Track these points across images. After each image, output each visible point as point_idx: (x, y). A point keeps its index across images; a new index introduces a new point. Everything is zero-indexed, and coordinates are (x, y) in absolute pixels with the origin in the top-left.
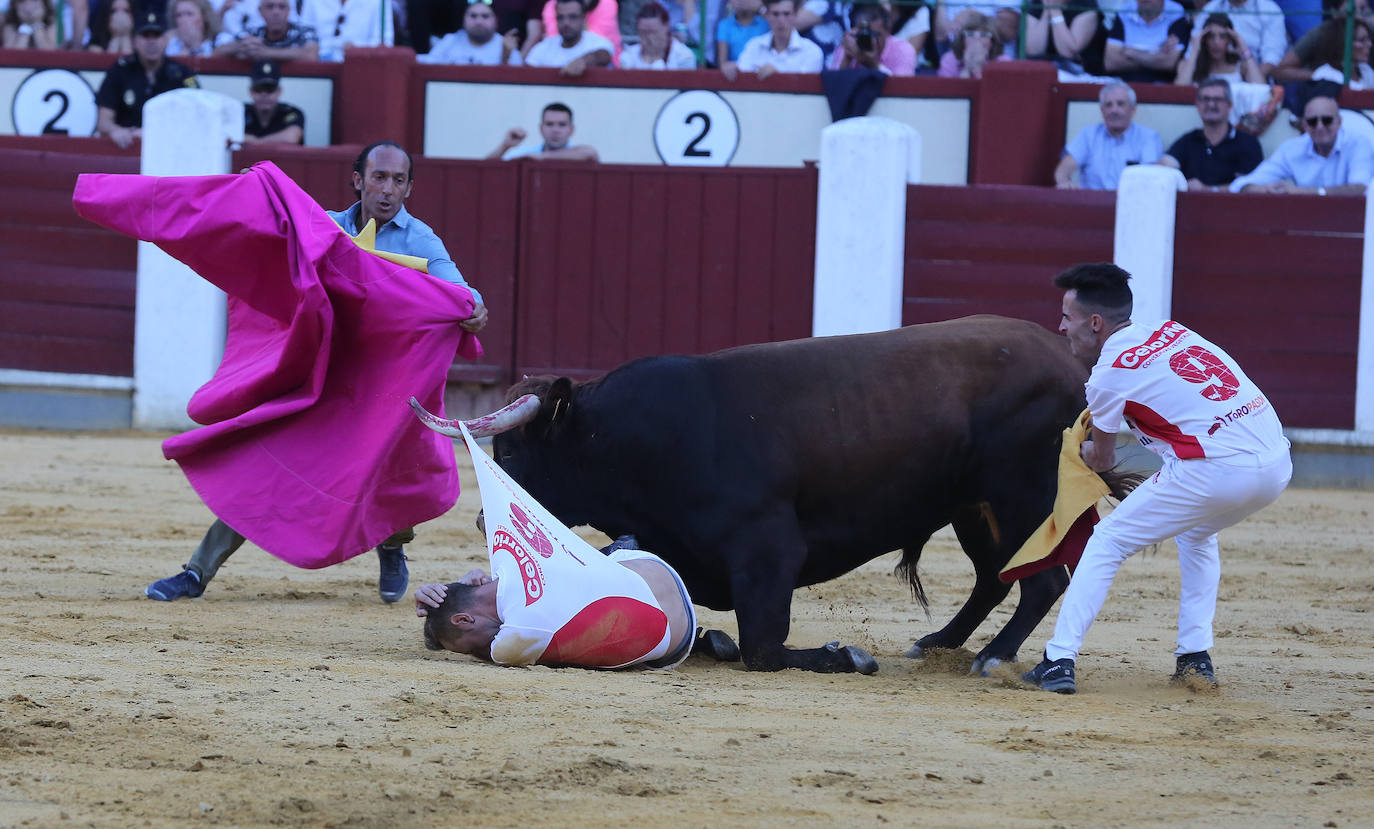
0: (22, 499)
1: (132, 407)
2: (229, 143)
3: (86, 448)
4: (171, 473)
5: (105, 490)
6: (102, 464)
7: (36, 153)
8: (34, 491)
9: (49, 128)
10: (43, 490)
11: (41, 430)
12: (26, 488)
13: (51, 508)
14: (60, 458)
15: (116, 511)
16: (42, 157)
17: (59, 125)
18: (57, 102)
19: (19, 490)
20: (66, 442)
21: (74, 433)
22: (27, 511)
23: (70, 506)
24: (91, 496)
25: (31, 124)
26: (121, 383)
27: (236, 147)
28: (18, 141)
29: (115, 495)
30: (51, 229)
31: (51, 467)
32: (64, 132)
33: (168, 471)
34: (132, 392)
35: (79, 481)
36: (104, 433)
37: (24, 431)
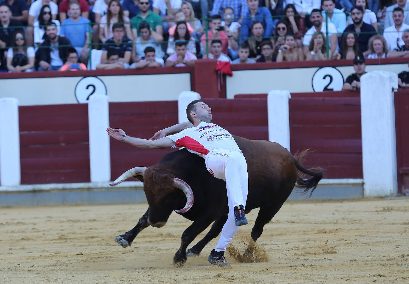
0: (322, 227)
1: (363, 190)
2: (393, 89)
3: (346, 206)
4: (378, 214)
5: (353, 221)
6: (352, 212)
7: (321, 98)
8: (327, 223)
9: (326, 89)
10: (330, 223)
11: (330, 200)
12: (324, 223)
13: (333, 229)
14: (336, 210)
15: (357, 229)
16: (324, 100)
17: (329, 87)
18: (328, 79)
19: (321, 223)
20: (339, 204)
21: (342, 201)
22: (324, 231)
23: (340, 228)
24: (348, 224)
25: (319, 88)
26: (358, 181)
27: (396, 90)
28: (315, 94)
29: (357, 223)
30: (328, 126)
31: (333, 214)
32: (332, 90)
33: (377, 213)
34: (363, 184)
35: (343, 219)
36: (354, 200)
37: (324, 201)
